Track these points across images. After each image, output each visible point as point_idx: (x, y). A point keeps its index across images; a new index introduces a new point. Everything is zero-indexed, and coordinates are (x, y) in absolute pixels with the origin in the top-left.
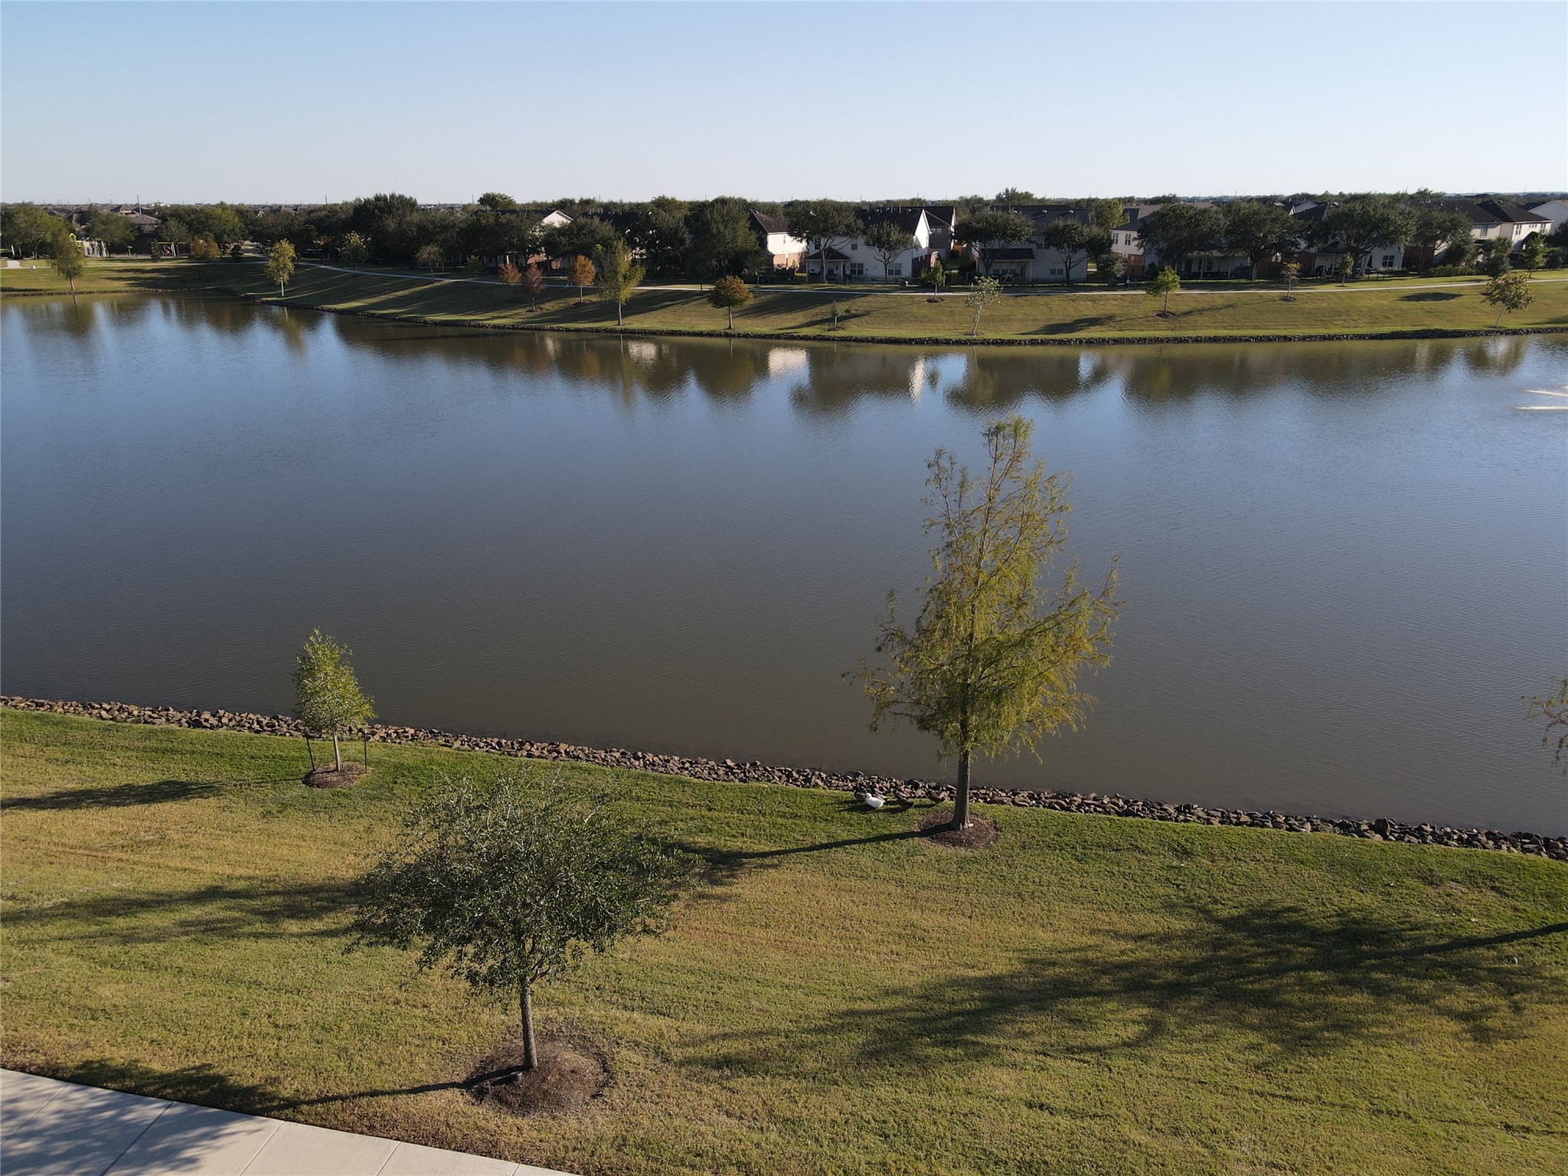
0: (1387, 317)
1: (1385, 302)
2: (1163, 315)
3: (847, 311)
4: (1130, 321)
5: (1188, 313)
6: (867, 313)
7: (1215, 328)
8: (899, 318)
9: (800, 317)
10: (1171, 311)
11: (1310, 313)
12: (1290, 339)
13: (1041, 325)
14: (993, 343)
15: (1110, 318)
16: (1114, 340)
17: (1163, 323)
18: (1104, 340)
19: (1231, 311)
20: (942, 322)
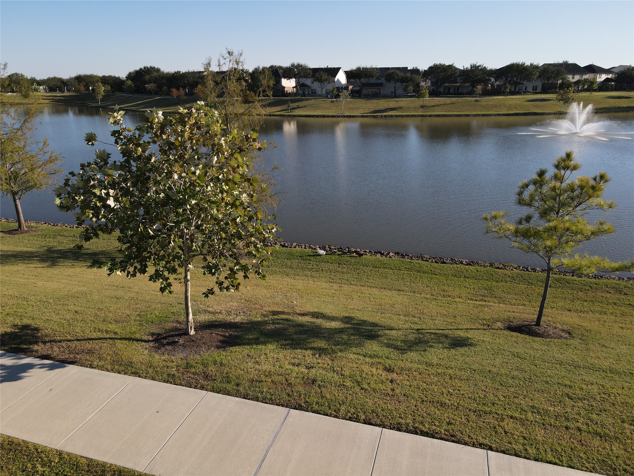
0: (516, 108)
1: (518, 102)
2: (422, 107)
3: (298, 106)
4: (409, 109)
5: (434, 106)
6: (305, 106)
7: (442, 112)
8: (316, 108)
9: (279, 108)
10: (427, 105)
11: (484, 106)
12: (469, 116)
13: (371, 110)
14: (346, 117)
15: (400, 108)
16: (396, 115)
17: (421, 110)
18: (392, 115)
19: (452, 105)
20: (332, 109)
